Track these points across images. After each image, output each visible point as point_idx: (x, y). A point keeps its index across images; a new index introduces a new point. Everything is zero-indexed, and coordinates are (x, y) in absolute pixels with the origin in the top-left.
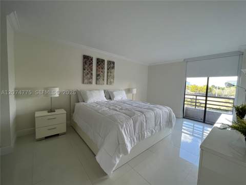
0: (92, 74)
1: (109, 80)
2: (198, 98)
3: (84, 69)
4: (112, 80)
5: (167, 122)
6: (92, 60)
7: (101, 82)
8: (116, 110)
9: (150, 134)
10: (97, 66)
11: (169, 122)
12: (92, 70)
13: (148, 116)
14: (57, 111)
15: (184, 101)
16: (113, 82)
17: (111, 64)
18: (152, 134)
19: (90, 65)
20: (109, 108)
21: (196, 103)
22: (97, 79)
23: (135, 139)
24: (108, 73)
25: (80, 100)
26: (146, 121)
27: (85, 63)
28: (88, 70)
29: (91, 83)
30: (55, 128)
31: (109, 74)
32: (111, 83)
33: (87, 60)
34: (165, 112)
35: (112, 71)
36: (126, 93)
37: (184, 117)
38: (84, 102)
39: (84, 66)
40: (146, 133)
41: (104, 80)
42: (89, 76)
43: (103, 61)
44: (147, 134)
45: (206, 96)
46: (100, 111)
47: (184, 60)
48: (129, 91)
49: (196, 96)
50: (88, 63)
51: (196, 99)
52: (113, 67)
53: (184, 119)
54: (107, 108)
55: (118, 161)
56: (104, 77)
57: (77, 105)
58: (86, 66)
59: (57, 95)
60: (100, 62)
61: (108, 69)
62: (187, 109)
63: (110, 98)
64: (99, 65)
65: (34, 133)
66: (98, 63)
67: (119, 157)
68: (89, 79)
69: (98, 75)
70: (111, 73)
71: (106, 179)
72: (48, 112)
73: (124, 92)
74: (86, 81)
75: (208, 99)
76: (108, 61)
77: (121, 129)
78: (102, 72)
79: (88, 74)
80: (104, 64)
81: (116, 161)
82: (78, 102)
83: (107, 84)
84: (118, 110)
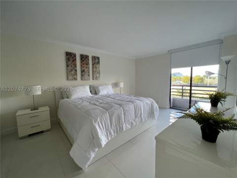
0: (76, 70)
1: (94, 75)
2: (184, 88)
3: (67, 66)
4: (98, 75)
5: (149, 113)
6: (75, 56)
7: (86, 78)
8: (96, 105)
9: (129, 127)
10: (81, 62)
11: (151, 114)
12: (76, 67)
13: (127, 108)
14: (40, 109)
15: (170, 92)
16: (99, 77)
17: (96, 60)
18: (132, 126)
19: (73, 61)
20: (90, 103)
21: (182, 93)
22: (82, 75)
23: (112, 132)
24: (93, 68)
25: (64, 97)
26: (124, 114)
27: (68, 60)
28: (71, 66)
29: (75, 79)
30: (39, 125)
31: (95, 69)
32: (97, 78)
33: (70, 56)
34: (146, 103)
35: (98, 66)
36: (113, 87)
37: (171, 108)
38: (68, 98)
39: (67, 62)
40: (124, 126)
41: (89, 75)
42: (73, 72)
43: (87, 57)
44: (126, 126)
45: (191, 86)
46: (79, 107)
47: (168, 51)
48: (116, 85)
49: (183, 86)
50: (71, 59)
51: (182, 89)
52: (98, 63)
53: (171, 110)
54: (88, 103)
55: (93, 155)
56: (89, 72)
57: (62, 101)
58: (70, 63)
59: (39, 93)
60: (84, 58)
61: (93, 65)
62: (174, 99)
63: (96, 93)
64: (83, 61)
65: (16, 132)
66: (81, 59)
67: (94, 151)
68: (74, 75)
69: (82, 71)
70: (96, 68)
71: (81, 173)
72: (32, 110)
73: (111, 86)
74: (70, 77)
75: (193, 88)
76: (92, 57)
77: (94, 123)
78: (86, 68)
79: (72, 70)
80: (88, 60)
81: (90, 155)
82: (63, 98)
83: (93, 79)
84: (98, 104)
